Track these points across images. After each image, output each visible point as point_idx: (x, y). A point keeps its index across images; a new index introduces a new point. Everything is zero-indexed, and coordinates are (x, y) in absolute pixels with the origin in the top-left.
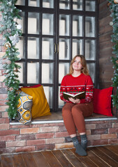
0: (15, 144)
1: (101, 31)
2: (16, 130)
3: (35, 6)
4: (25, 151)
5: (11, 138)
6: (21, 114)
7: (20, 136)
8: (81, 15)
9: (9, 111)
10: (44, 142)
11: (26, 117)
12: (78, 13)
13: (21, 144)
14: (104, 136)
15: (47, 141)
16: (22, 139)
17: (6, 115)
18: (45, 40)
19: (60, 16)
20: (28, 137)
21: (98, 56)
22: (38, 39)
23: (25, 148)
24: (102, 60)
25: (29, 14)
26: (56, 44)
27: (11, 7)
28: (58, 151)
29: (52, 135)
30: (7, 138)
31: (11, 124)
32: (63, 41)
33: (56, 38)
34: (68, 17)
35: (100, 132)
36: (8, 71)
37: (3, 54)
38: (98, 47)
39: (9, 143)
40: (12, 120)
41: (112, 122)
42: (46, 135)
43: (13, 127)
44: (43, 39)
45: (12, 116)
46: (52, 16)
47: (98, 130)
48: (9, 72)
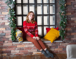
0: (15, 52)
2: (15, 46)
4: (19, 55)
5: (13, 49)
6: (18, 39)
7: (17, 48)
9: (12, 37)
10: (27, 51)
11: (20, 40)
13: (17, 52)
14: (56, 49)
15: (29, 51)
16: (18, 50)
17: (11, 39)
20: (20, 49)
21: (56, 12)
28: (34, 55)
29: (31, 48)
30: (11, 49)
31: (13, 43)
35: (54, 47)
37: (8, 13)
39: (12, 51)
40: (13, 41)
41: (60, 43)
42: (28, 48)
43: (14, 44)
44: (30, 5)
47: (53, 46)
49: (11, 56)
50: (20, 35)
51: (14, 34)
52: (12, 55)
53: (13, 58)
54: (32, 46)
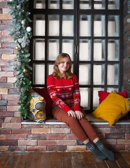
0: (27, 143)
2: (27, 129)
4: (36, 150)
5: (22, 137)
6: (34, 114)
7: (31, 136)
8: (103, 14)
9: (21, 110)
10: (55, 142)
13: (32, 143)
14: (120, 142)
15: (58, 142)
16: (33, 138)
17: (18, 114)
18: (65, 42)
19: (81, 16)
20: (39, 137)
21: (122, 56)
22: (58, 40)
23: (36, 147)
28: (69, 153)
29: (63, 137)
30: (19, 137)
31: (22, 123)
35: (115, 137)
37: (15, 56)
38: (122, 47)
39: (21, 141)
40: (24, 119)
42: (57, 136)
43: (25, 126)
45: (23, 115)
47: (114, 134)
49: (17, 153)
50: (39, 106)
51: (26, 104)
52: (19, 150)
53: (22, 156)
54: (66, 132)
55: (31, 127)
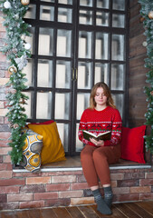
0: (19, 198)
1: (132, 54)
2: (21, 179)
3: (49, 20)
4: (32, 207)
5: (13, 190)
6: (28, 158)
7: (26, 187)
8: (107, 32)
10: (56, 195)
11: (33, 162)
12: (102, 29)
13: (26, 197)
14: (134, 190)
15: (60, 194)
16: (28, 191)
17: (8, 160)
18: (60, 64)
19: (80, 33)
20: (36, 189)
21: (127, 85)
22: (51, 62)
23: (31, 203)
24: (133, 90)
25: (41, 29)
26: (74, 69)
27: (18, 21)
29: (67, 187)
30: (9, 190)
31: (14, 171)
32: (83, 65)
33: (74, 61)
34: (90, 34)
35: (129, 184)
36: (12, 102)
37: (7, 80)
38: (128, 74)
39: (11, 196)
40: (16, 166)
41: (144, 170)
42: (59, 187)
43: (17, 175)
44: (57, 62)
45: (16, 161)
46: (70, 33)
47: (127, 181)
48: (14, 104)
50: (36, 148)
54: (71, 181)
55: (25, 175)
